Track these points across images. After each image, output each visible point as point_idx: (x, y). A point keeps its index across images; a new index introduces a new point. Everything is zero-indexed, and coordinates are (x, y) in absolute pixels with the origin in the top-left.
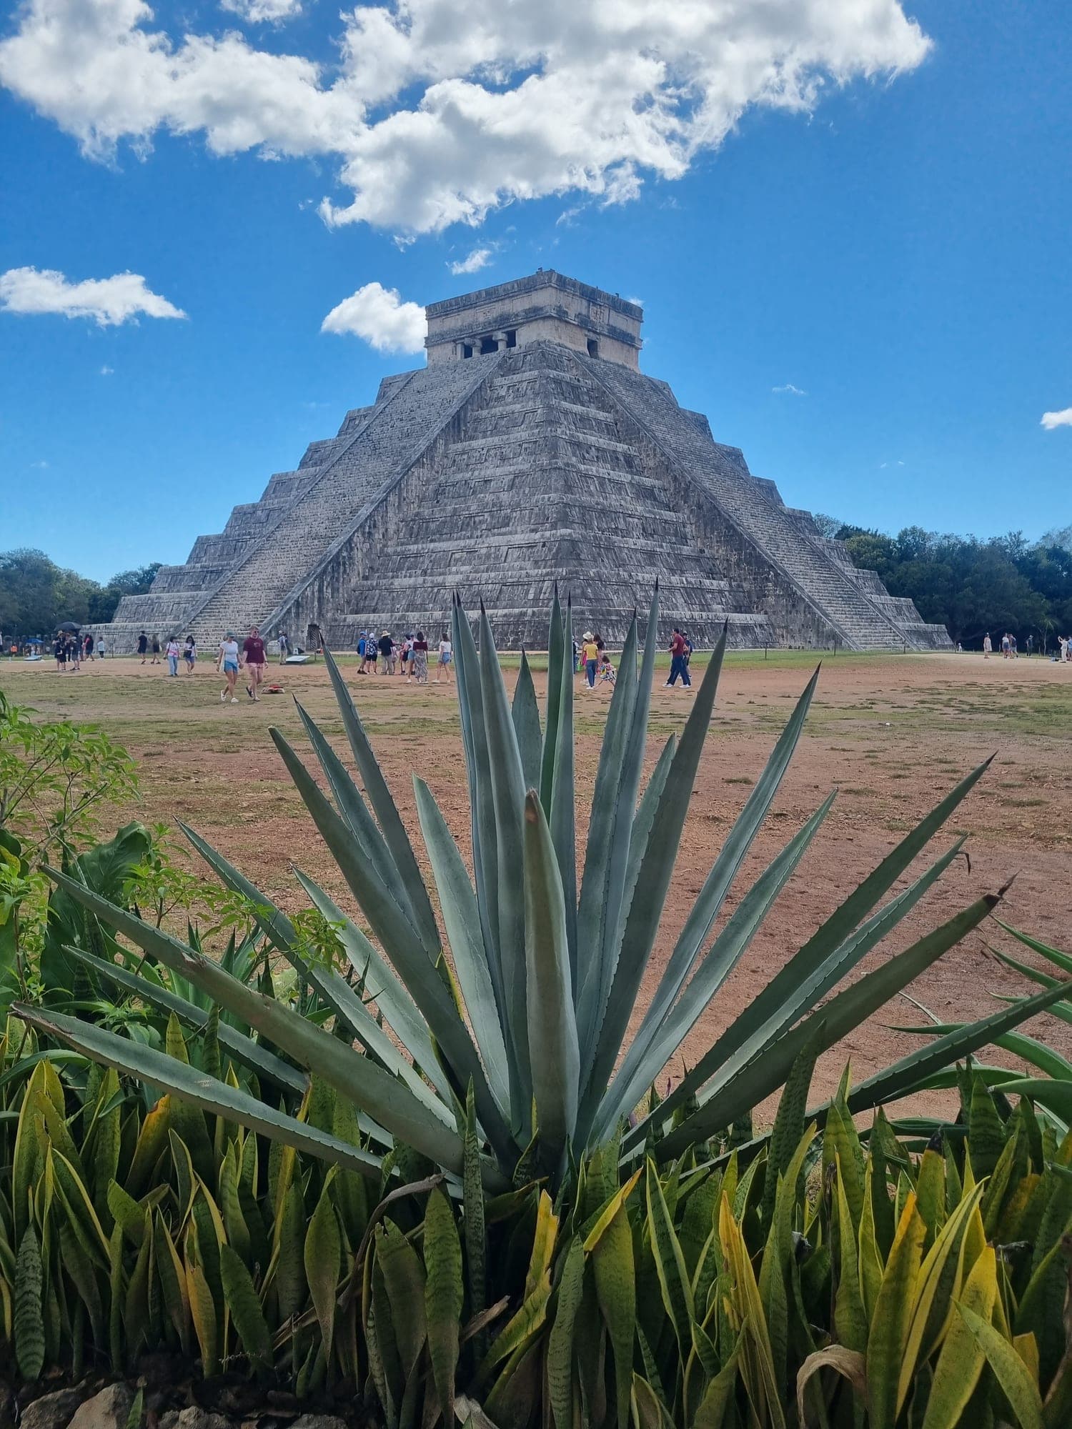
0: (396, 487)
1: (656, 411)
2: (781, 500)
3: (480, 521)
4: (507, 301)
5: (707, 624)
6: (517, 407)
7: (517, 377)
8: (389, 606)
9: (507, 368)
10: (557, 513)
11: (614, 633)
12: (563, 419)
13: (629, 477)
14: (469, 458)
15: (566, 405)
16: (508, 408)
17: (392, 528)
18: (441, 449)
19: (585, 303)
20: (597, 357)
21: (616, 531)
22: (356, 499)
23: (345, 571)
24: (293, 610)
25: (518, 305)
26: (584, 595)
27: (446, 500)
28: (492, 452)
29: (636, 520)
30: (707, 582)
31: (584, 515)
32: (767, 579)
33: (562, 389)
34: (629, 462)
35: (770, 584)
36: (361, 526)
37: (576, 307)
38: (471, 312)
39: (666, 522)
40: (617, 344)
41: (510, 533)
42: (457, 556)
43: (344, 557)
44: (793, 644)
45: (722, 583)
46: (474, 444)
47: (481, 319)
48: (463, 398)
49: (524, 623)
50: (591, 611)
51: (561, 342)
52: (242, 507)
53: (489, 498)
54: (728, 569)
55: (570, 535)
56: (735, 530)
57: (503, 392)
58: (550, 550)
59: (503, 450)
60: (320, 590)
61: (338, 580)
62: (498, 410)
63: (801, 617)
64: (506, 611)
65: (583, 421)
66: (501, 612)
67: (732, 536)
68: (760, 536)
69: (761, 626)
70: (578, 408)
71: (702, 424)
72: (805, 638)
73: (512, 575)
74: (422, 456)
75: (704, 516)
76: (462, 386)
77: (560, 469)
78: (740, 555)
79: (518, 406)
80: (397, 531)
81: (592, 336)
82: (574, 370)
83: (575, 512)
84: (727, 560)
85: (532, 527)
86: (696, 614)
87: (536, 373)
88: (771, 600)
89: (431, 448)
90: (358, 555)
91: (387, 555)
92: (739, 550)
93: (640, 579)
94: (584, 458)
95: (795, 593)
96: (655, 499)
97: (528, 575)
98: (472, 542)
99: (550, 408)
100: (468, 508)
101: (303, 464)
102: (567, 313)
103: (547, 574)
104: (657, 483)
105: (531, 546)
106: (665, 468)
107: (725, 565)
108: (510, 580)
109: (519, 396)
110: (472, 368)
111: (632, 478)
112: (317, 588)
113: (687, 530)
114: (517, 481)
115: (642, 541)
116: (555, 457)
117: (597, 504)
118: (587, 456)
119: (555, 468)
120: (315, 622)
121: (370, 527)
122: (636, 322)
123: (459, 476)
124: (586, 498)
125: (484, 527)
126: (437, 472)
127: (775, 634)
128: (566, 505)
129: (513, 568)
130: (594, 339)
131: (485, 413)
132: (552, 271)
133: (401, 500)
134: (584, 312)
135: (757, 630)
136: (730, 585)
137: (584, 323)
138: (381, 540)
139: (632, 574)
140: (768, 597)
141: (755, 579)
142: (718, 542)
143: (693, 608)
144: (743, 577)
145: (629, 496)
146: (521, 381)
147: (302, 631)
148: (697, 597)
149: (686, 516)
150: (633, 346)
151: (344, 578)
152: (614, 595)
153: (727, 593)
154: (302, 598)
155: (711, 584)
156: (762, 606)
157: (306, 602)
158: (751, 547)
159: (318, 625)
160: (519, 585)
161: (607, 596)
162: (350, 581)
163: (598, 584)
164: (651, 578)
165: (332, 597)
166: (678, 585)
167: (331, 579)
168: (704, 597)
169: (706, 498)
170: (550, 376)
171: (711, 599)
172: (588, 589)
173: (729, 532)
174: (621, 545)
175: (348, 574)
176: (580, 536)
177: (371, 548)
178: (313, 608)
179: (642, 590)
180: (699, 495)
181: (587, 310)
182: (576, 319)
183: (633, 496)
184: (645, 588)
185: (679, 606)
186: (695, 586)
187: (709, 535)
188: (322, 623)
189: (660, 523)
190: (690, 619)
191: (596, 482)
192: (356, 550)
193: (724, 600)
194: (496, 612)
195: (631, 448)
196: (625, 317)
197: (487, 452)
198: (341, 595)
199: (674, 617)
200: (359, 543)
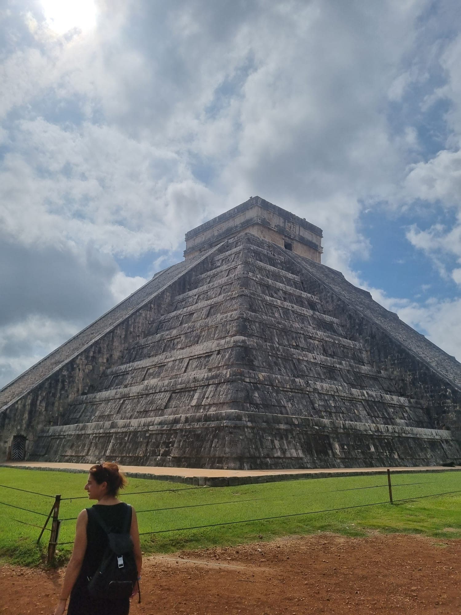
3: (178, 342)
4: (231, 220)
5: (394, 438)
7: (227, 253)
8: (87, 418)
10: (237, 326)
11: (282, 445)
13: (311, 312)
14: (186, 303)
16: (219, 269)
17: (117, 355)
19: (282, 220)
21: (297, 347)
23: (63, 388)
26: (249, 398)
28: (201, 296)
29: (317, 342)
30: (388, 397)
31: (264, 331)
32: (446, 397)
33: (260, 258)
34: (312, 306)
35: (449, 401)
36: (85, 351)
37: (276, 221)
38: (211, 231)
39: (344, 346)
40: (305, 248)
42: (151, 371)
43: (65, 376)
45: (402, 399)
46: (191, 293)
50: (249, 416)
51: (265, 239)
54: (405, 387)
55: (244, 341)
57: (219, 263)
58: (223, 357)
59: (209, 293)
60: (34, 404)
61: (54, 395)
62: (211, 273)
64: (162, 418)
65: (275, 276)
66: (158, 419)
67: (405, 359)
69: (447, 441)
70: (272, 268)
73: (181, 382)
78: (414, 375)
79: (226, 267)
80: (122, 357)
81: (289, 241)
82: (272, 252)
83: (255, 327)
84: (403, 380)
86: (382, 427)
87: (241, 247)
88: (452, 415)
89: (159, 298)
90: (79, 374)
91: (106, 375)
92: (413, 370)
93: (319, 387)
96: (334, 330)
97: (194, 380)
98: (164, 357)
99: (247, 264)
100: (170, 334)
102: (269, 223)
103: (212, 378)
104: (335, 320)
105: (208, 355)
107: (401, 385)
109: (228, 262)
111: (314, 314)
112: (29, 401)
113: (364, 355)
115: (322, 358)
117: (278, 323)
118: (274, 293)
119: (242, 296)
120: (23, 433)
121: (94, 353)
124: (268, 319)
125: (179, 346)
128: (246, 320)
131: (203, 276)
132: (258, 197)
133: (128, 333)
134: (282, 225)
135: (445, 446)
136: (410, 402)
137: (282, 232)
138: (105, 363)
139: (310, 382)
140: (448, 413)
141: (431, 396)
142: (392, 365)
143: (377, 421)
144: (420, 395)
145: (311, 326)
146: (231, 254)
147: (6, 442)
148: (379, 411)
149: (361, 345)
150: (317, 250)
151: (61, 394)
152: (287, 402)
153: (407, 408)
154: (11, 411)
155: (392, 399)
156: (442, 422)
157: (15, 415)
158: (425, 368)
159: (25, 435)
160: (186, 391)
161: (278, 401)
162: (68, 397)
163: (268, 388)
164: (330, 387)
165: (46, 410)
166: (360, 397)
167: (47, 394)
168: (386, 411)
169: (378, 329)
170: (252, 248)
171: (393, 413)
172: (253, 393)
173: (401, 355)
174: (301, 358)
175: (66, 391)
176: (255, 345)
177: (93, 369)
178: (22, 420)
179: (321, 399)
180: (371, 327)
181: (283, 224)
182: (276, 228)
183: (314, 326)
184: (324, 397)
185: (362, 418)
186: (376, 400)
187: (383, 359)
188: (31, 434)
189: (339, 347)
190: (376, 432)
191: (281, 311)
192: (78, 370)
193: (406, 415)
194: (153, 420)
195: (313, 296)
196: (311, 233)
197: (198, 297)
198: (56, 409)
199: (358, 428)
200: (82, 365)
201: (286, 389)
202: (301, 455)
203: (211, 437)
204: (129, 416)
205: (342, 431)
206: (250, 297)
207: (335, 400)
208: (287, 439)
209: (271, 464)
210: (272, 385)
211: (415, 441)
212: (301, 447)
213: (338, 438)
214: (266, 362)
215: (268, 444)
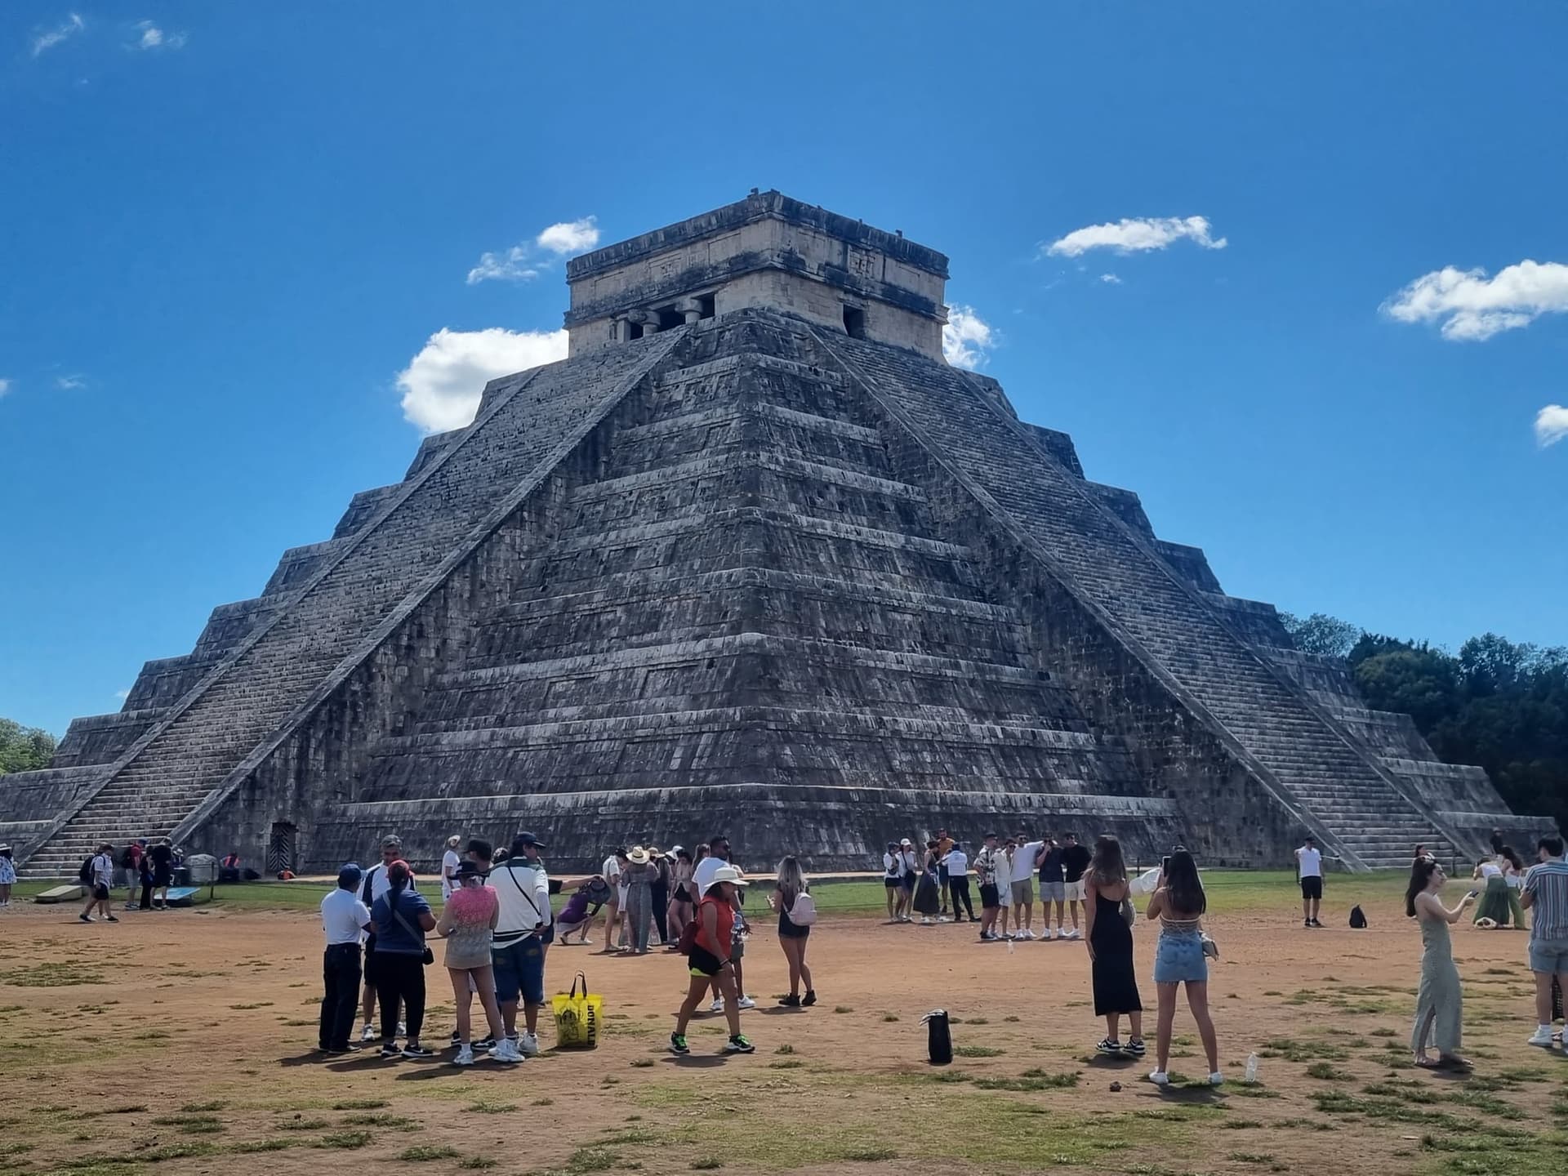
0: (468, 562)
1: (966, 425)
2: (1217, 584)
3: (609, 622)
4: (699, 246)
5: (1041, 818)
6: (697, 418)
7: (701, 369)
8: (428, 786)
9: (689, 354)
10: (744, 603)
11: (831, 836)
12: (777, 437)
13: (902, 539)
14: (606, 509)
15: (784, 412)
16: (682, 421)
17: (456, 638)
18: (558, 494)
19: (837, 246)
20: (862, 337)
21: (864, 638)
22: (397, 586)
23: (355, 720)
24: (243, 795)
25: (720, 251)
26: (775, 759)
27: (558, 586)
28: (646, 499)
29: (909, 618)
30: (1048, 734)
31: (796, 607)
32: (1171, 729)
33: (782, 386)
34: (906, 515)
35: (1177, 738)
36: (391, 635)
37: (821, 251)
38: (642, 266)
39: (972, 620)
40: (900, 314)
41: (659, 643)
42: (559, 688)
43: (355, 693)
44: (1227, 856)
45: (1081, 737)
46: (618, 484)
47: (658, 278)
48: (605, 406)
49: (652, 816)
50: (779, 791)
51: (793, 310)
52: (226, 609)
53: (631, 579)
54: (1097, 709)
55: (760, 643)
56: (1106, 635)
57: (678, 396)
58: (721, 673)
59: (665, 493)
60: (302, 755)
61: (339, 736)
62: (663, 426)
63: (1239, 801)
64: (623, 793)
65: (820, 442)
66: (614, 795)
67: (1101, 646)
68: (1158, 646)
69: (1160, 820)
70: (812, 419)
71: (1060, 449)
72: (1250, 845)
73: (644, 722)
74: (520, 507)
75: (1047, 608)
76: (612, 388)
77: (757, 522)
78: (1116, 682)
79: (699, 417)
80: (467, 644)
81: (855, 302)
82: (812, 357)
83: (779, 602)
84: (1095, 693)
85: (698, 630)
86: (1017, 796)
87: (735, 359)
88: (1181, 768)
89: (540, 494)
90: (384, 688)
91: (441, 688)
92: (1114, 673)
93: (902, 727)
94: (814, 503)
95: (1225, 756)
96: (954, 580)
97: (673, 722)
98: (587, 660)
99: (752, 419)
100: (589, 600)
101: (340, 531)
102: (802, 262)
103: (707, 720)
104: (958, 549)
105: (688, 667)
106: (975, 522)
107: (1092, 702)
108: (640, 732)
109: (704, 398)
110: (632, 357)
111: (908, 541)
112: (294, 751)
113: (1016, 636)
114: (681, 546)
115: (919, 657)
116: (754, 502)
117: (827, 586)
118: (819, 501)
119: (747, 523)
120: (288, 818)
121: (410, 637)
122: (937, 279)
123: (584, 541)
124: (805, 577)
125: (614, 632)
126: (551, 536)
127: (1192, 836)
128: (760, 589)
129: (652, 709)
130: (857, 306)
131: (642, 430)
132: (774, 194)
133: (477, 586)
134: (837, 260)
135: (1153, 829)
136: (1099, 740)
137: (836, 278)
138: (432, 660)
139: (885, 718)
140: (1174, 763)
141: (1147, 729)
142: (1074, 658)
143: (1017, 785)
144: (1125, 726)
145: (899, 573)
146: (711, 375)
147: (260, 836)
148: (1025, 765)
149: (1013, 610)
150: (933, 318)
151: (352, 733)
152: (842, 760)
153: (1090, 756)
154: (263, 772)
155: (1059, 739)
156: (1163, 781)
157: (271, 780)
158: (1138, 668)
159: (293, 822)
160: (656, 741)
161: (826, 761)
162: (365, 738)
163: (808, 737)
164: (926, 726)
165: (326, 769)
166: (987, 741)
167: (325, 734)
168: (1041, 766)
169: (1051, 577)
170: (762, 364)
171: (1056, 767)
172: (784, 749)
173: (1095, 638)
174: (872, 664)
175: (362, 726)
176: (782, 647)
177: (410, 676)
178: (285, 790)
179: (905, 751)
180: (1036, 571)
181: (841, 257)
182: (821, 273)
183: (907, 573)
184: (913, 746)
185: (986, 782)
186: (1022, 743)
187: (1057, 646)
188: (303, 819)
189: (960, 622)
190: (1004, 808)
191: (831, 547)
192: (380, 679)
193: (1084, 769)
194: (604, 796)
195: (910, 487)
196: (916, 270)
197: (639, 497)
198: (344, 765)
199: (970, 803)
200: (388, 667)
201: (839, 737)
202: (863, 851)
203: (719, 826)
204: (536, 786)
205: (938, 809)
206: (766, 525)
207: (933, 752)
208: (840, 826)
209: (814, 866)
210: (815, 731)
211: (1085, 824)
212: (864, 838)
213: (928, 820)
214: (802, 681)
215: (810, 835)
